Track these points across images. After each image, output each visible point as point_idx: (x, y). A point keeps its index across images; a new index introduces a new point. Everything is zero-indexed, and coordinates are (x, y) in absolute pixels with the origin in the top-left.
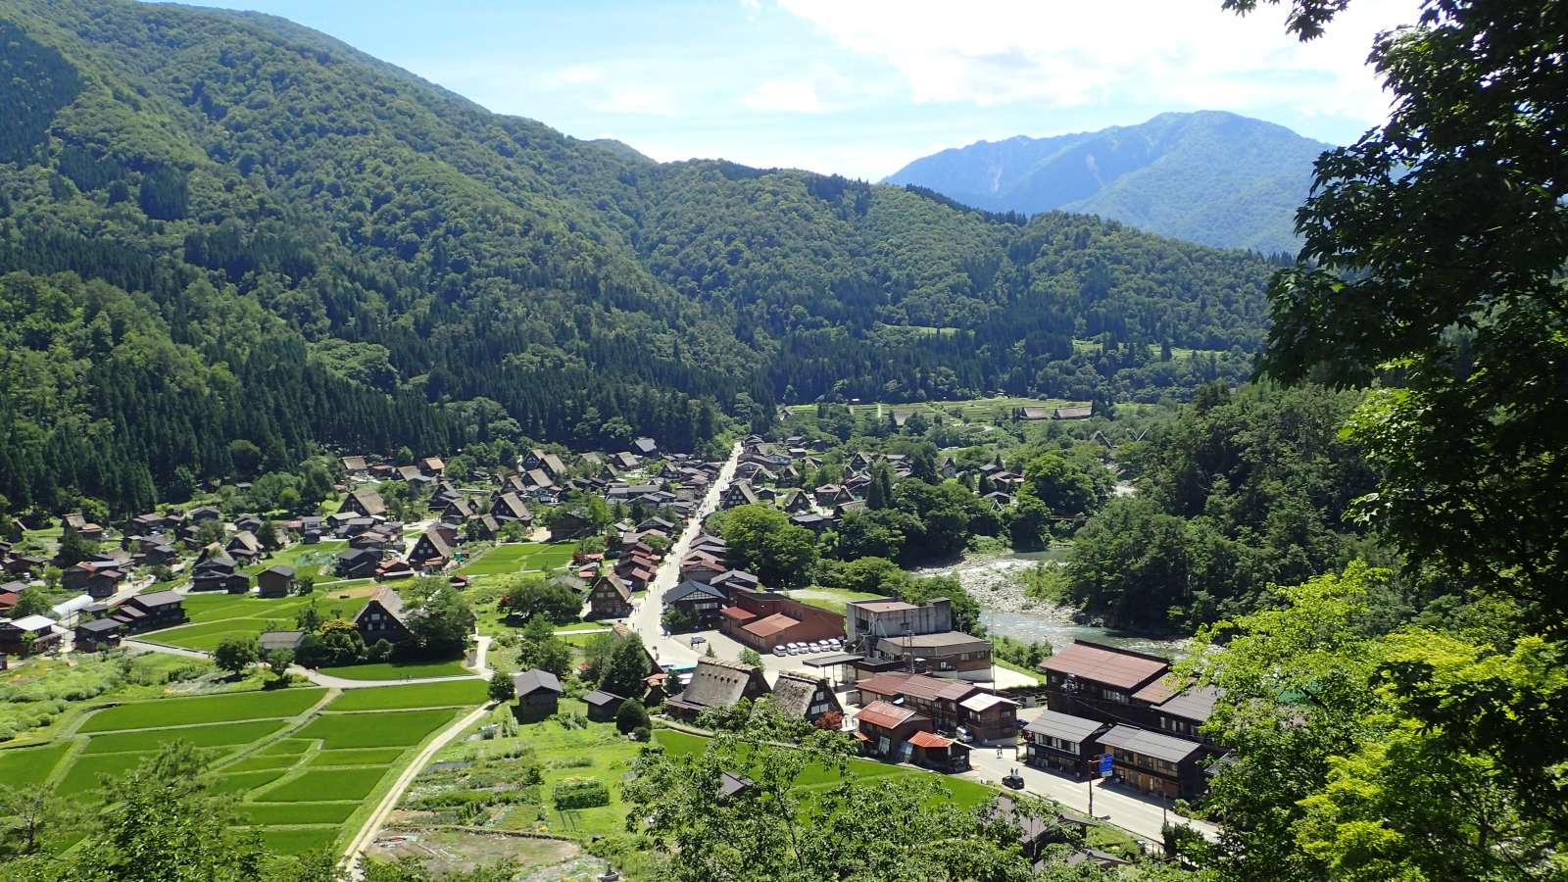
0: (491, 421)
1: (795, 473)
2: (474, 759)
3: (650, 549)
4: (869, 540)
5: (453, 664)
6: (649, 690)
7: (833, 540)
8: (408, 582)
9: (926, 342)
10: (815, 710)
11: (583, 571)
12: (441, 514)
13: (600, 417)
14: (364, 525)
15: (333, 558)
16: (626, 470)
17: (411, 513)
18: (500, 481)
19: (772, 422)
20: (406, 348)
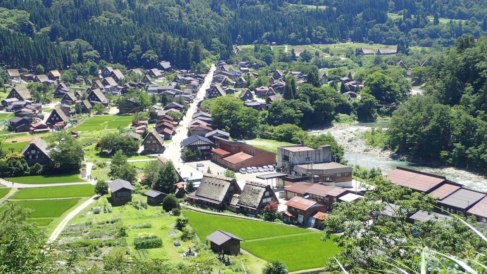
0: (84, 52)
1: (244, 80)
2: (91, 223)
3: (172, 119)
4: (284, 116)
5: (74, 176)
6: (178, 190)
7: (265, 115)
8: (47, 135)
9: (310, 13)
10: (265, 201)
11: (137, 129)
12: (61, 100)
13: (142, 50)
14: (21, 105)
15: (6, 122)
16: (155, 78)
17: (45, 99)
18: (90, 83)
19: (231, 54)
20: (38, 13)
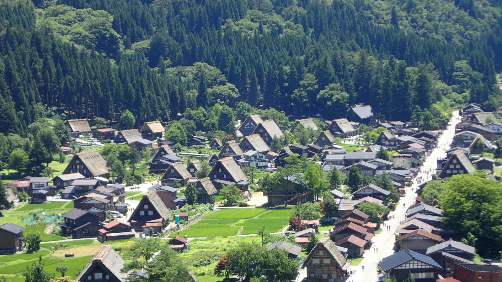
0: (210, 86)
3: (366, 217)
8: (129, 243)
11: (300, 237)
12: (161, 177)
13: (317, 83)
14: (88, 186)
15: (59, 218)
16: (342, 137)
17: (132, 175)
18: (218, 145)
19: (492, 90)
20: (129, 14)
